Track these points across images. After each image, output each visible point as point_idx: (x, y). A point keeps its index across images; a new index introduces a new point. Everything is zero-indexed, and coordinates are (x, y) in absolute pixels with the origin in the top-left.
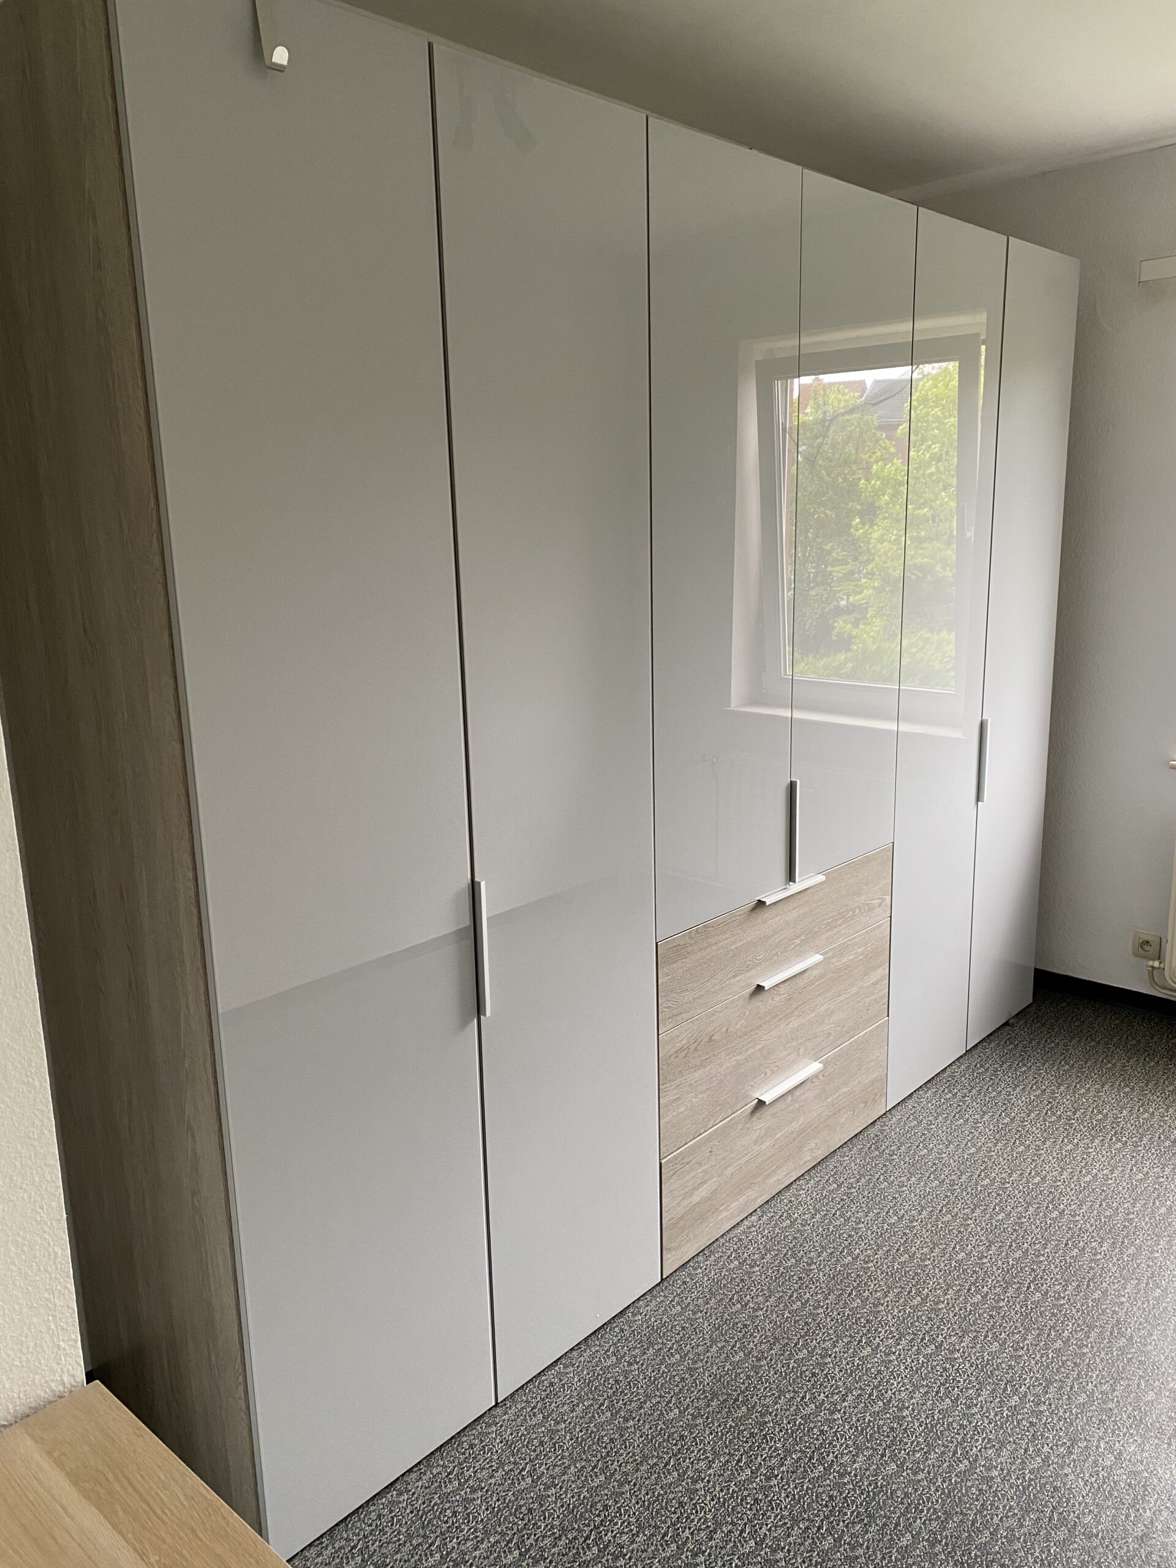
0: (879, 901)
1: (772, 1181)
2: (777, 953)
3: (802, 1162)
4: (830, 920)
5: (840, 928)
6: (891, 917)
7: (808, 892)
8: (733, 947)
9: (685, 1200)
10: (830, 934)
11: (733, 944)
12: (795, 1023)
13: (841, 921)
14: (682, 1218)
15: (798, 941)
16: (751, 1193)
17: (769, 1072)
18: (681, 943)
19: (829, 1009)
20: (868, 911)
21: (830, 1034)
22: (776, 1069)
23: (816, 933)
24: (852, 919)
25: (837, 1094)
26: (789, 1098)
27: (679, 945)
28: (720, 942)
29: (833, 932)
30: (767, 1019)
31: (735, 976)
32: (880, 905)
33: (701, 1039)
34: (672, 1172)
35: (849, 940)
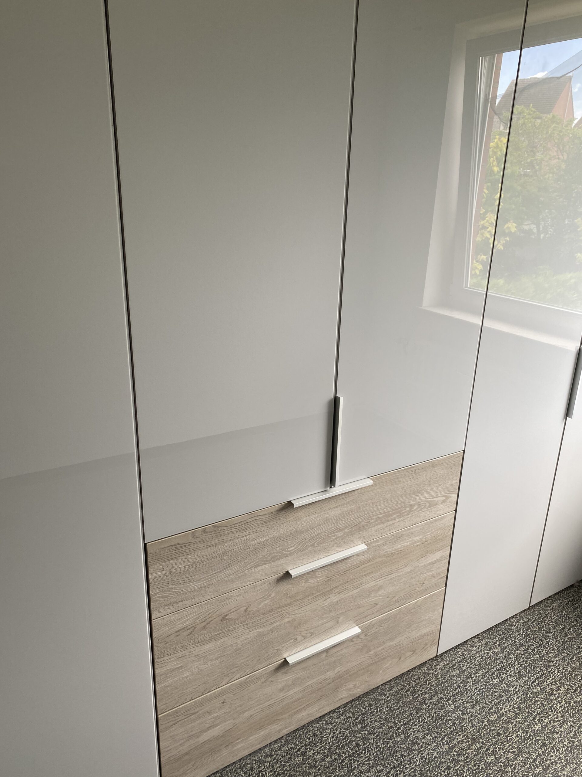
0: (444, 498)
1: (301, 716)
2: (313, 545)
3: (338, 699)
4: (381, 516)
5: (394, 521)
6: (456, 511)
7: (355, 492)
8: (254, 542)
9: (191, 741)
10: (381, 526)
11: (254, 539)
12: (334, 598)
13: (394, 516)
14: (186, 754)
15: (340, 534)
16: (275, 727)
17: (299, 638)
18: (180, 542)
19: (376, 585)
20: (429, 507)
21: (377, 604)
22: (309, 635)
23: (363, 526)
24: (408, 514)
25: (381, 648)
26: (324, 655)
27: (179, 544)
28: (236, 539)
29: (385, 525)
30: (298, 598)
31: (256, 566)
32: (444, 502)
33: (211, 619)
34: (171, 723)
35: (405, 531)
